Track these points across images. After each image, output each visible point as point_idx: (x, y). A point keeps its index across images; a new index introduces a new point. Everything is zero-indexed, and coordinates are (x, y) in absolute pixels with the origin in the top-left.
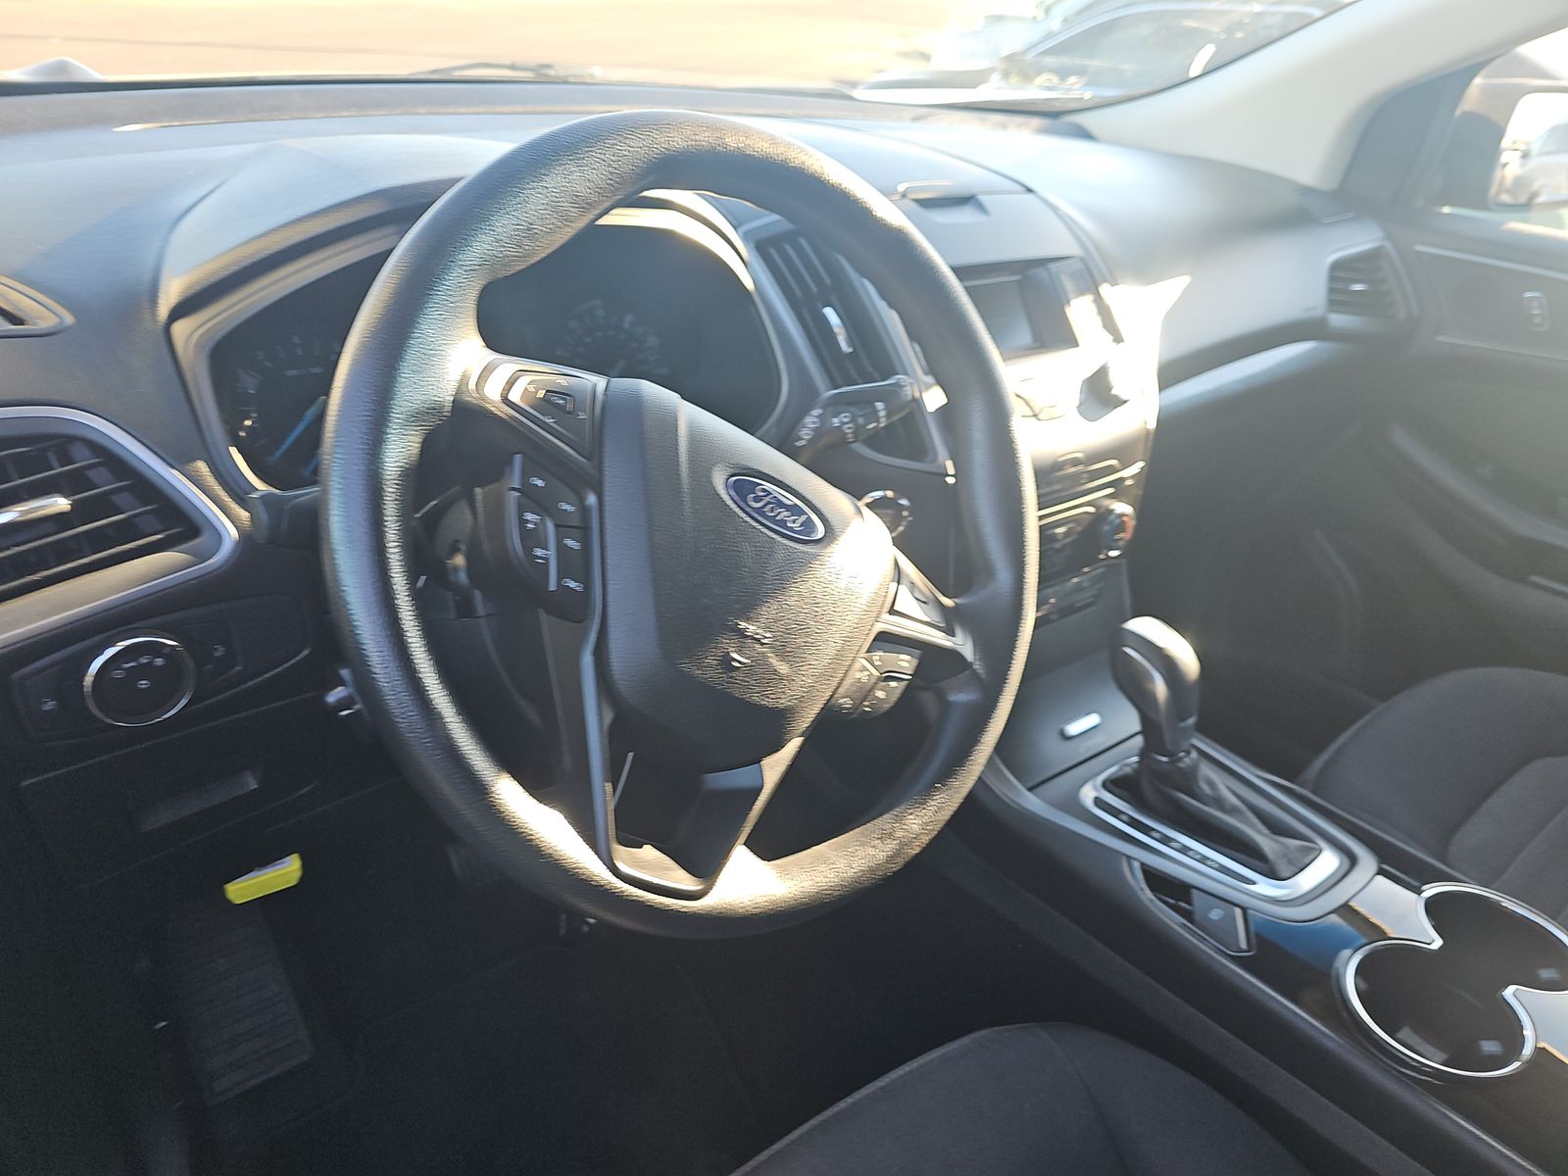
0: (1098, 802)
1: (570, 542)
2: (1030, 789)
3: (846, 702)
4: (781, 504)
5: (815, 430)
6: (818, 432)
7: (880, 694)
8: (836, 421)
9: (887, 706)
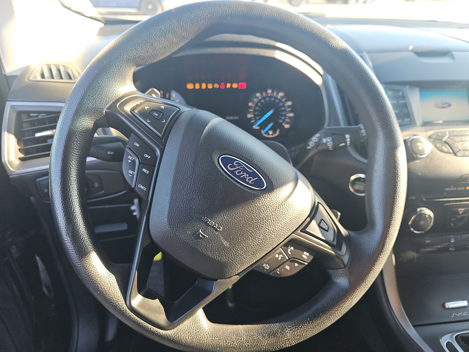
0: (449, 345)
1: (144, 170)
2: (414, 326)
3: (267, 266)
4: (244, 170)
5: (315, 143)
6: (317, 144)
7: (288, 267)
8: (324, 140)
9: (289, 274)
